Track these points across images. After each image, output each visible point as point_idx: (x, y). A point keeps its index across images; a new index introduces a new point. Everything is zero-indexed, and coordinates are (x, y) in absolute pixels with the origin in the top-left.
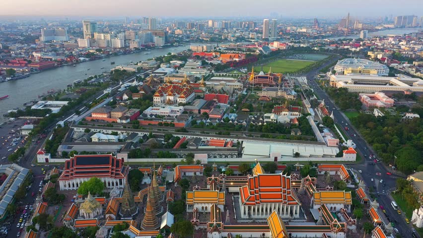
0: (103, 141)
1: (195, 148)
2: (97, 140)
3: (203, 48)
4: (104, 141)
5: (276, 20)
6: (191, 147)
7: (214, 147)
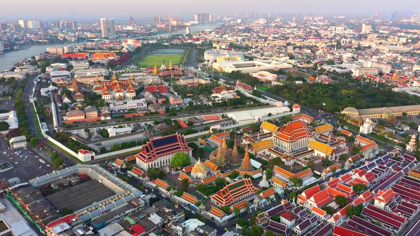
0: (120, 134)
1: (200, 124)
2: (115, 134)
3: (63, 49)
4: (122, 133)
5: (113, 19)
6: (197, 124)
7: (213, 121)
